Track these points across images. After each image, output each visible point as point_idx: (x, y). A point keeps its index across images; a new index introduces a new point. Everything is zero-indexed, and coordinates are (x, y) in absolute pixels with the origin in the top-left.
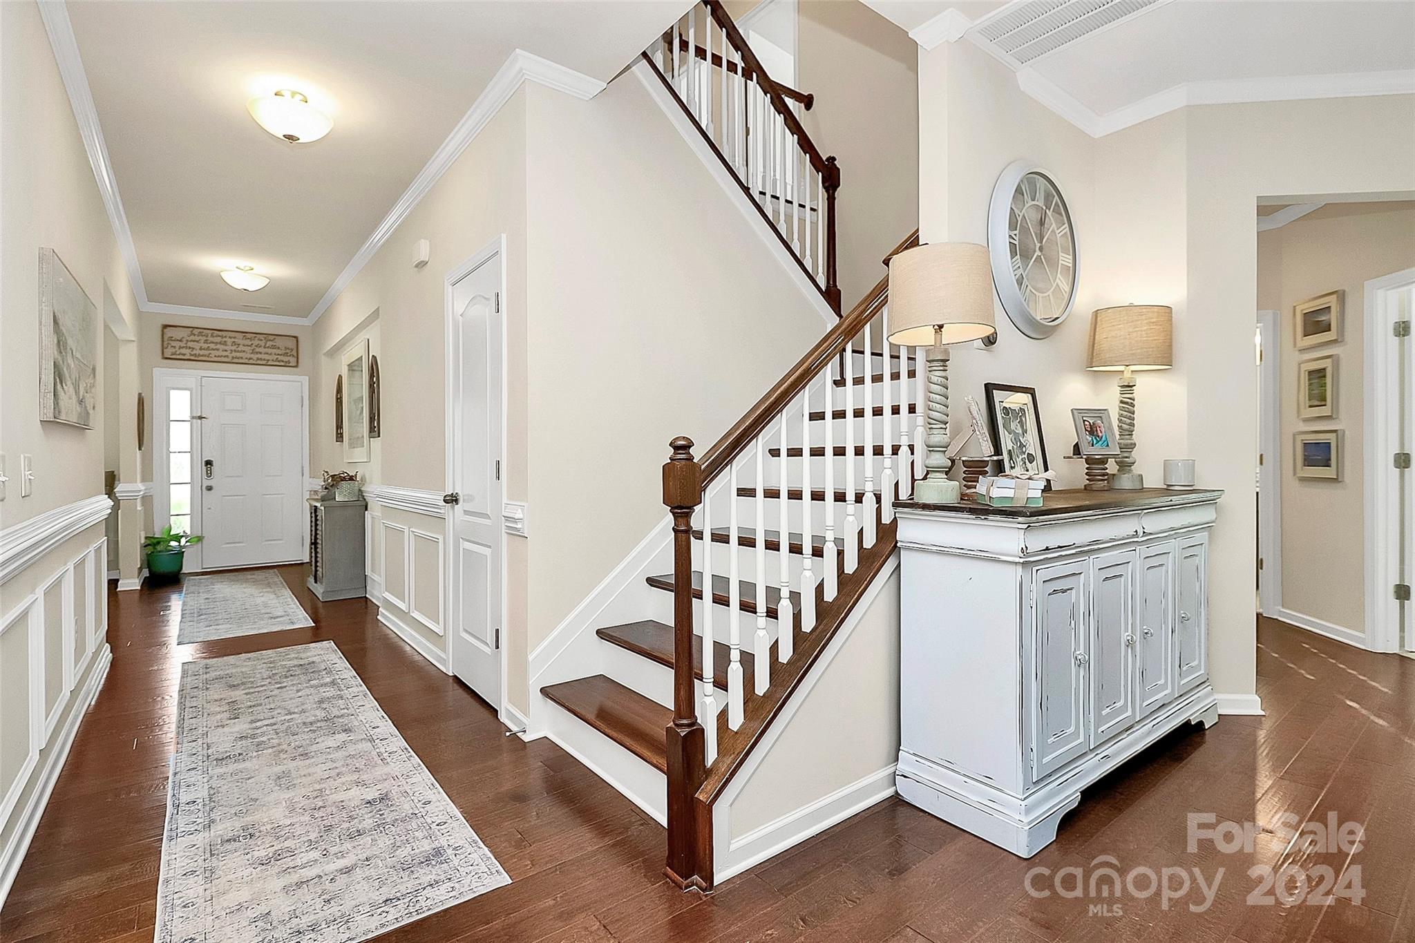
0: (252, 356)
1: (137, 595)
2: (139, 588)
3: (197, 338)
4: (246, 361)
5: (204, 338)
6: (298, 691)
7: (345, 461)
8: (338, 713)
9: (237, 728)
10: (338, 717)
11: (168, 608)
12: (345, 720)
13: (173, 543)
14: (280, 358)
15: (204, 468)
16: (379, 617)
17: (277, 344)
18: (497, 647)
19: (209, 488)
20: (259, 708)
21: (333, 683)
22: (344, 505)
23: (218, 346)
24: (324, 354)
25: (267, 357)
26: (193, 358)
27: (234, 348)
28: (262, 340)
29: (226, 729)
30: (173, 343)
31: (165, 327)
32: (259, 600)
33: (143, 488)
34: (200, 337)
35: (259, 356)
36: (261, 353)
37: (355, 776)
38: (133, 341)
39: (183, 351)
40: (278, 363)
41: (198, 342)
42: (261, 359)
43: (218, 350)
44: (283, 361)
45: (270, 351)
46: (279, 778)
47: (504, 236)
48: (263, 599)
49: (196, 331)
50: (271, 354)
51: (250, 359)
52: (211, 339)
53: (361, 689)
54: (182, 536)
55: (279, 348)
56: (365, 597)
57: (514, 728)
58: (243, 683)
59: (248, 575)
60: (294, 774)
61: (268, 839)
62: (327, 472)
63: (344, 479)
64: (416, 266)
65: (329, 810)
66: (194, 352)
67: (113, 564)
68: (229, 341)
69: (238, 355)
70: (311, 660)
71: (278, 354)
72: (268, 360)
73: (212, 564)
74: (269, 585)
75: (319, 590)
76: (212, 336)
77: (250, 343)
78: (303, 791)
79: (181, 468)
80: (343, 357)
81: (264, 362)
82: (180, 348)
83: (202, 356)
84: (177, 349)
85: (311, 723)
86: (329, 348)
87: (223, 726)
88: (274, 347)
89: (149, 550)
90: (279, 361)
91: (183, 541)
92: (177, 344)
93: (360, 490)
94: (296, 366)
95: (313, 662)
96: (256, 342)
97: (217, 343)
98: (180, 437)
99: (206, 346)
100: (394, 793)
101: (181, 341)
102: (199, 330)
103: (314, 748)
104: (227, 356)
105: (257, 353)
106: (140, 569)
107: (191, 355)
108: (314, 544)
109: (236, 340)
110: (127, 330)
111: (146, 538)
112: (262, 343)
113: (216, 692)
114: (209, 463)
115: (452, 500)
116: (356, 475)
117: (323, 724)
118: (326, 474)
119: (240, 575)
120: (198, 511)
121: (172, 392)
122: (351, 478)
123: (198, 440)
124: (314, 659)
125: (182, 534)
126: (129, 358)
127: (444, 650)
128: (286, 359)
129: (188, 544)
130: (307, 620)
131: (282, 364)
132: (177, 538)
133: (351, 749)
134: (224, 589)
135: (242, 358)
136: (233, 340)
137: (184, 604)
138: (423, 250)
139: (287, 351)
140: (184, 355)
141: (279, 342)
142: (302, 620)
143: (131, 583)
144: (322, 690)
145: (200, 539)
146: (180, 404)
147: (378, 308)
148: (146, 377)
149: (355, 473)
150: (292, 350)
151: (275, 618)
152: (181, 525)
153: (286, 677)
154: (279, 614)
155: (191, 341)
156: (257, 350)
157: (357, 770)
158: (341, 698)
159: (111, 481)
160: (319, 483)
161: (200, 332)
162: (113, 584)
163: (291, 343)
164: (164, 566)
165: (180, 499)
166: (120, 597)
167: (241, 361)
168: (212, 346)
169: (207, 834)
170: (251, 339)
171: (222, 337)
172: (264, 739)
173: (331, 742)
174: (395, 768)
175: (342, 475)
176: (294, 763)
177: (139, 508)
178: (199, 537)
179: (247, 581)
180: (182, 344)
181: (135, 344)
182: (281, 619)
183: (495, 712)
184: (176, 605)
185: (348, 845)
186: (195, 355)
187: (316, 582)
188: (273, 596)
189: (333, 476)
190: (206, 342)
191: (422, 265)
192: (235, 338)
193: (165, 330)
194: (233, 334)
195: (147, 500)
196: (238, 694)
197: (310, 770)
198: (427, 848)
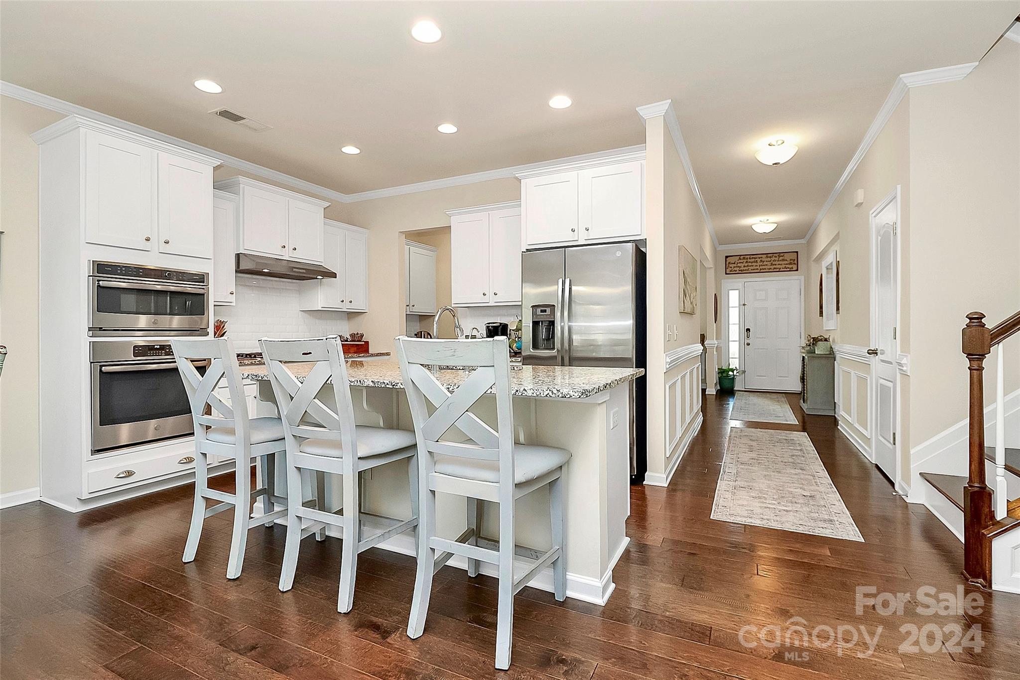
0: (771, 267)
1: (714, 397)
2: (715, 393)
3: (742, 261)
4: (768, 271)
5: (746, 260)
6: (782, 449)
7: (824, 329)
8: (799, 462)
9: (751, 455)
10: (800, 464)
11: (728, 404)
12: (803, 466)
13: (731, 373)
14: (787, 266)
15: (746, 333)
16: (838, 427)
17: (785, 258)
18: (895, 444)
19: (748, 344)
20: (762, 451)
21: (801, 450)
22: (820, 357)
23: (753, 264)
24: (814, 261)
25: (779, 266)
26: (740, 272)
27: (761, 263)
28: (776, 257)
29: (746, 454)
30: (730, 266)
31: (727, 257)
32: (771, 408)
33: (716, 343)
34: (744, 260)
35: (775, 266)
36: (776, 265)
37: (801, 486)
38: (712, 268)
39: (735, 269)
40: (786, 270)
41: (742, 263)
42: (776, 268)
43: (753, 266)
44: (789, 268)
45: (780, 263)
46: (765, 476)
47: (899, 187)
48: (773, 407)
49: (742, 257)
50: (782, 264)
51: (770, 269)
52: (749, 260)
53: (815, 456)
54: (734, 370)
55: (786, 260)
56: (835, 416)
57: (901, 493)
58: (756, 440)
59: (768, 395)
60: (772, 476)
61: (757, 492)
62: (810, 336)
63: (821, 340)
64: (856, 206)
65: (785, 492)
66: (741, 269)
67: (704, 381)
68: (759, 260)
69: (763, 267)
70: (792, 438)
71: (786, 264)
72: (780, 269)
73: (750, 387)
74: (778, 401)
75: (805, 406)
76: (750, 258)
77: (770, 260)
78: (775, 483)
79: (734, 332)
80: (823, 263)
81: (778, 270)
82: (734, 267)
83: (745, 270)
84: (732, 268)
85: (785, 462)
86: (816, 256)
87: (745, 453)
88: (783, 260)
89: (720, 375)
90: (786, 268)
91: (735, 372)
92: (732, 266)
93: (831, 347)
94: (797, 270)
95: (793, 440)
96: (773, 259)
97: (752, 262)
98: (734, 316)
99: (746, 264)
100: (818, 496)
101: (734, 263)
102: (743, 256)
103: (784, 471)
104: (758, 269)
105: (774, 265)
106: (716, 384)
107: (739, 271)
108: (803, 379)
109: (762, 259)
110: (710, 264)
111: (718, 369)
112: (777, 259)
113: (744, 440)
114: (748, 330)
115: (874, 352)
116: (829, 338)
117: (792, 464)
118: (809, 337)
119: (764, 395)
120: (743, 357)
121: (730, 292)
122: (826, 340)
123: (742, 316)
124: (794, 438)
125: (735, 368)
126: (711, 275)
127: (870, 447)
128: (791, 266)
129: (738, 374)
130: (794, 420)
131: (789, 269)
132: (733, 370)
133: (802, 476)
134: (754, 399)
135: (765, 269)
136: (761, 259)
137: (734, 403)
138: (860, 196)
139: (792, 261)
140: (736, 271)
141: (787, 257)
142: (793, 420)
143: (711, 391)
144: (794, 451)
145: (744, 372)
146: (734, 297)
147: (839, 233)
148: (718, 286)
149: (828, 337)
150: (794, 260)
151: (778, 417)
152: (734, 364)
153: (778, 442)
154: (781, 416)
155: (740, 263)
156: (774, 263)
157: (803, 484)
158: (804, 457)
159: (703, 339)
160: (804, 342)
161: (744, 258)
162: (704, 391)
163: (794, 256)
164: (727, 384)
165: (734, 349)
166: (707, 397)
167: (765, 271)
168: (750, 264)
169: (734, 483)
170: (770, 257)
171: (755, 258)
172: (762, 462)
173: (793, 471)
174: (822, 489)
175: (820, 338)
176: (774, 473)
177: (715, 353)
178: (743, 371)
179: (767, 398)
180: (735, 265)
181: (713, 269)
182: (781, 418)
183: (892, 484)
184: (731, 403)
185: (790, 504)
186: (741, 270)
187: (804, 403)
188: (779, 407)
189: (813, 338)
190: (747, 262)
191: (859, 205)
192: (762, 258)
193: (727, 259)
194: (760, 256)
195: (718, 349)
196: (754, 444)
197: (781, 478)
198: (826, 518)
